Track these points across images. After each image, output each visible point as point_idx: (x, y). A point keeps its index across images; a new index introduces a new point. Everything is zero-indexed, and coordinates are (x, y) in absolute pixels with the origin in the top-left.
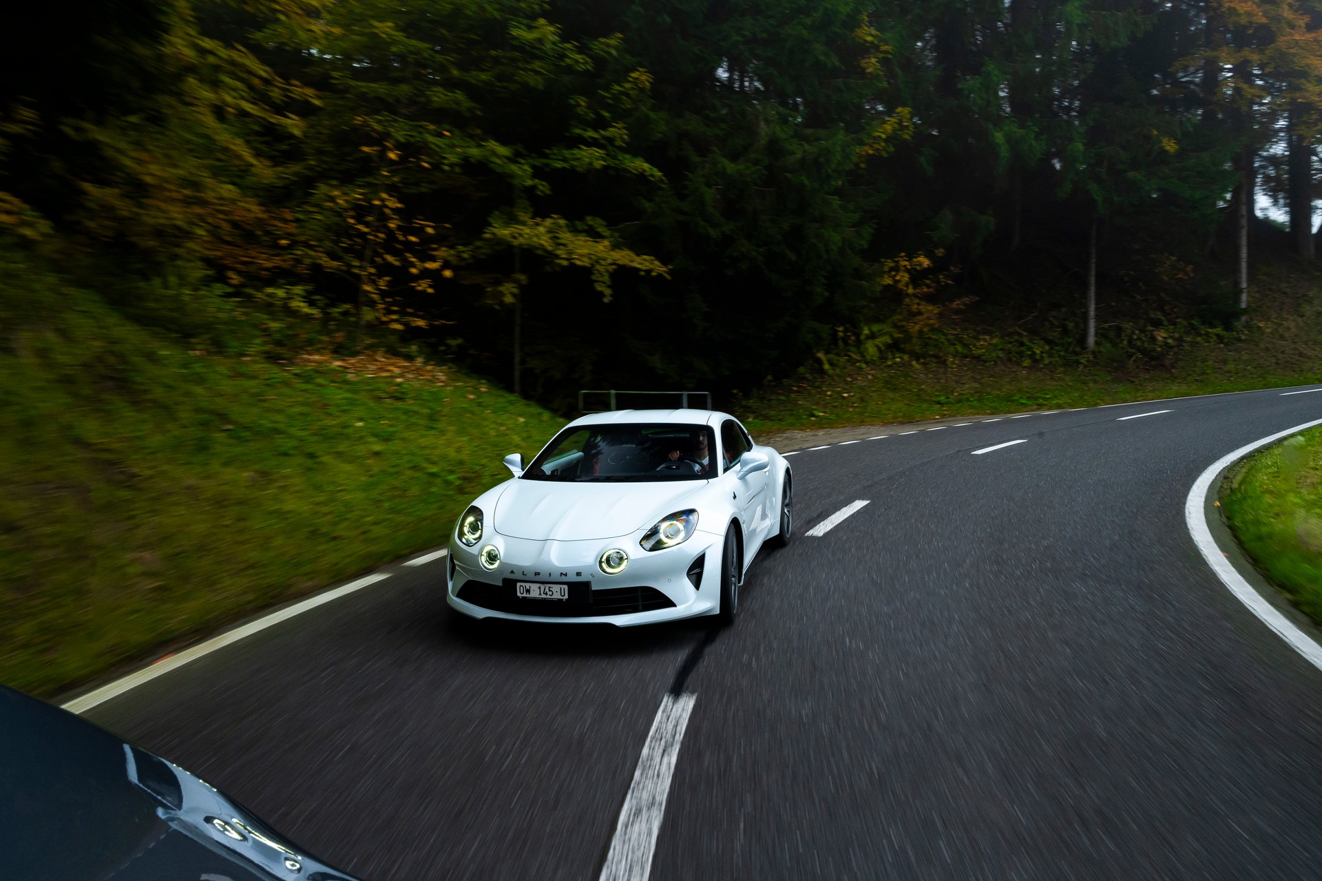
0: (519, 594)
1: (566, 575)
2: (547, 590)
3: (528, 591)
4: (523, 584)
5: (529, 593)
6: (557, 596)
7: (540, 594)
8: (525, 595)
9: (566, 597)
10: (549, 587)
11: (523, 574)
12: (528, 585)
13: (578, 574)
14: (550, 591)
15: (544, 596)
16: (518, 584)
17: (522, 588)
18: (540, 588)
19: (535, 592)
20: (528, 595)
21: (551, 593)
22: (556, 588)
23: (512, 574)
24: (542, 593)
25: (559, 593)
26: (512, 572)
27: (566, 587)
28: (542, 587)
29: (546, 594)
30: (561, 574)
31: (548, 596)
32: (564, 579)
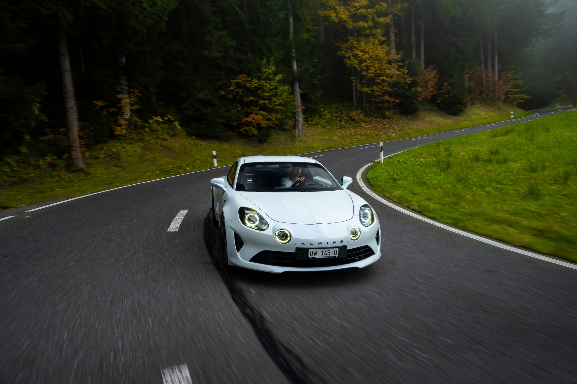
0: (309, 256)
1: (336, 243)
2: (327, 252)
3: (315, 254)
4: (312, 250)
5: (316, 255)
6: (332, 255)
7: (323, 255)
8: (313, 256)
9: (337, 255)
10: (328, 251)
11: (311, 244)
12: (315, 251)
13: (341, 242)
14: (328, 252)
15: (324, 256)
16: (310, 251)
17: (312, 252)
18: (322, 251)
19: (320, 255)
20: (315, 256)
21: (329, 254)
22: (332, 251)
23: (303, 245)
24: (323, 254)
25: (333, 254)
26: (303, 243)
27: (338, 249)
28: (324, 250)
29: (326, 254)
30: (333, 242)
31: (327, 256)
32: (335, 245)
